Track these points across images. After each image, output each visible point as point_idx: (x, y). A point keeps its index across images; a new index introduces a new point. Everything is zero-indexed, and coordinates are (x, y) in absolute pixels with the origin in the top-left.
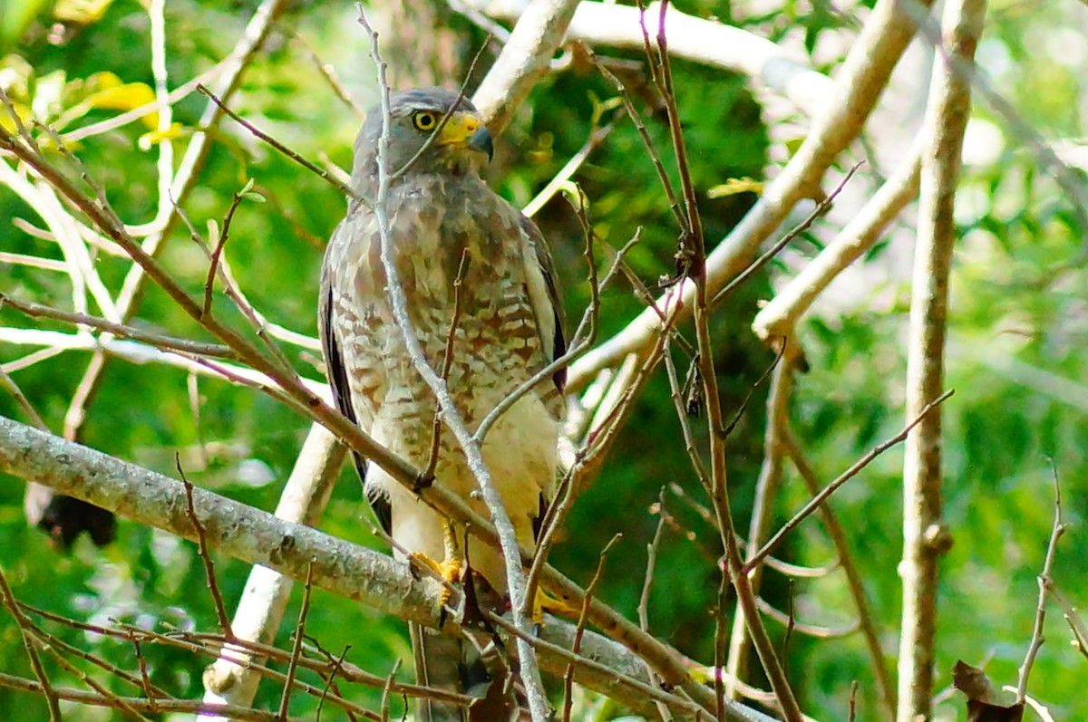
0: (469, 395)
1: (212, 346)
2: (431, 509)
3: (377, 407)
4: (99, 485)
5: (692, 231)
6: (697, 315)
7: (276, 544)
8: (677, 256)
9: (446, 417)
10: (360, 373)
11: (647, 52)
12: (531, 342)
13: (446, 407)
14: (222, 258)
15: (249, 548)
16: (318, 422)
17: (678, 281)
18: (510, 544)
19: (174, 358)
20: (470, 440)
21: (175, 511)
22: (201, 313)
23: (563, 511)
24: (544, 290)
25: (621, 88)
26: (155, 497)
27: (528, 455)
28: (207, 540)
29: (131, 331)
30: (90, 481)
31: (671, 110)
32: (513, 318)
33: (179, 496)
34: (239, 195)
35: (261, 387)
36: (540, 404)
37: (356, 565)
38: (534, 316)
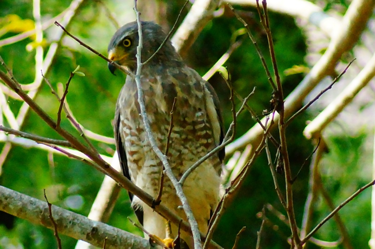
0: (181, 164)
1: (60, 141)
2: (160, 215)
3: (140, 168)
4: (9, 204)
5: (278, 90)
6: (280, 128)
7: (89, 231)
8: (271, 101)
9: (167, 172)
10: (132, 153)
11: (258, 9)
12: (210, 141)
13: (166, 168)
14: (65, 101)
15: (77, 233)
16: (108, 175)
17: (272, 112)
18: (195, 230)
19: (42, 146)
20: (178, 183)
21: (43, 216)
22: (56, 126)
23: (220, 215)
24: (216, 117)
25: (246, 25)
26: (34, 209)
27: (206, 191)
28: (58, 229)
29: (24, 134)
30: (5, 202)
31: (268, 35)
32: (202, 129)
33: (45, 209)
34: (73, 73)
35: (83, 160)
36: (213, 168)
37: (125, 241)
38: (211, 129)
